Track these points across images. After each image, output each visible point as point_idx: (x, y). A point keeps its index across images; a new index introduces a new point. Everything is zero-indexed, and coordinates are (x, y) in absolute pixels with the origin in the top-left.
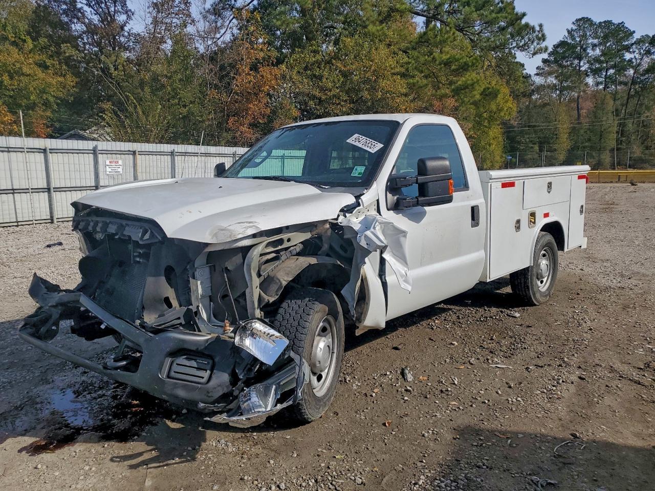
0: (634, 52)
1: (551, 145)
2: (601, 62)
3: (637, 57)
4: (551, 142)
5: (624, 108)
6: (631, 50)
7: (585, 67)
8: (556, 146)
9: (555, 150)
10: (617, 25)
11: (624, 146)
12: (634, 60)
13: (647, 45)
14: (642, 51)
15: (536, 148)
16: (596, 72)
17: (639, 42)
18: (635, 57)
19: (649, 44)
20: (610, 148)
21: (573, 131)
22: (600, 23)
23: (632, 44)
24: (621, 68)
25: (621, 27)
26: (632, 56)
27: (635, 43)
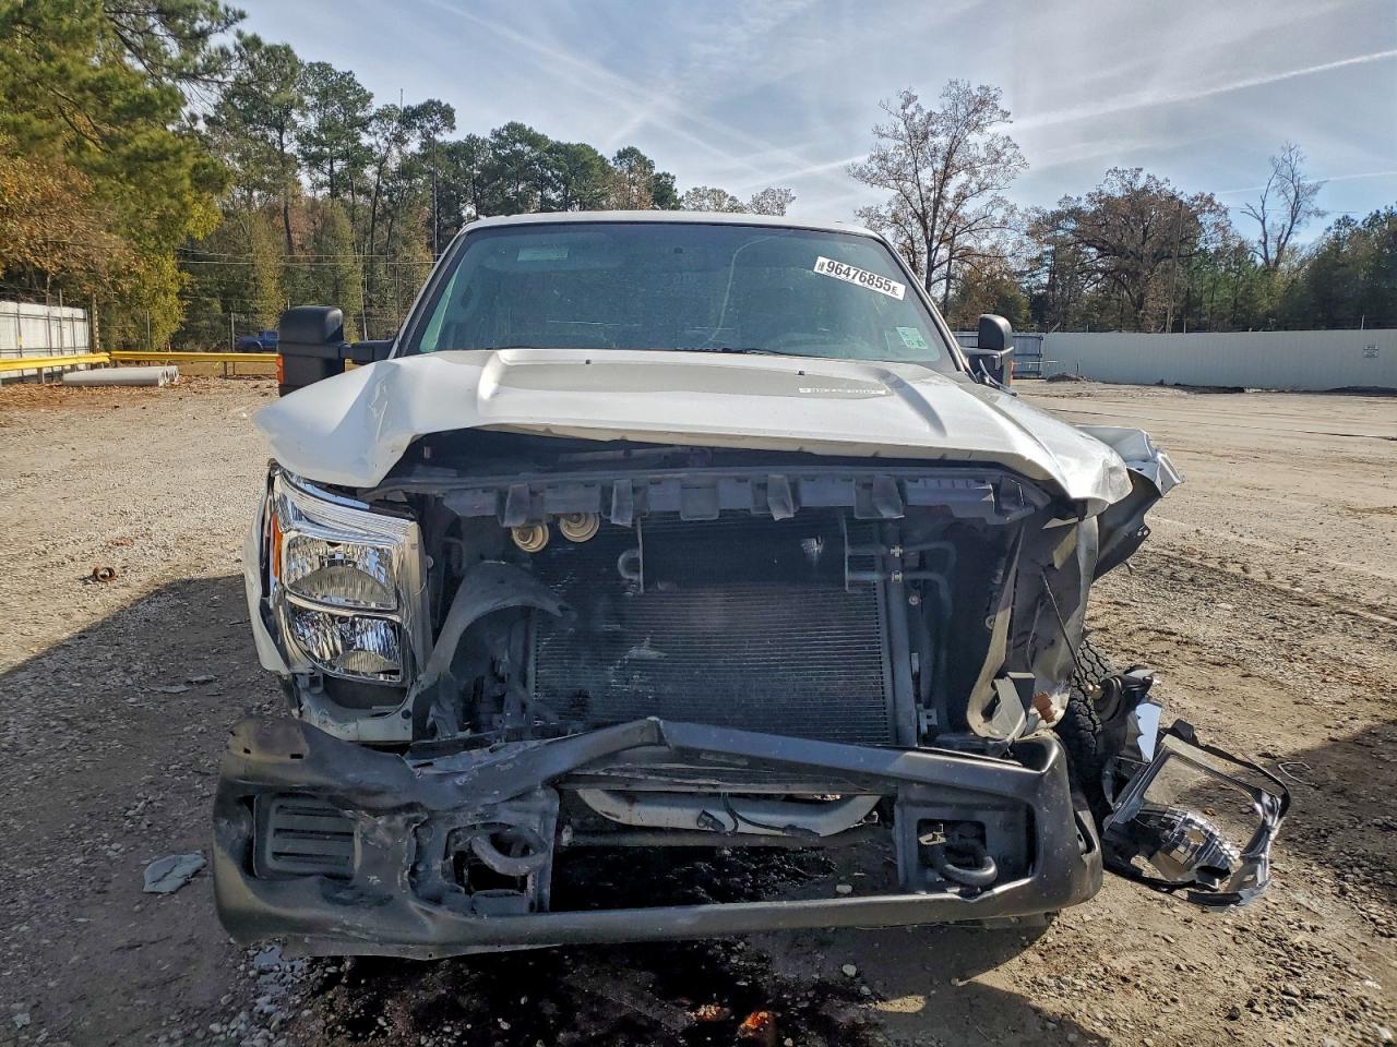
0: (375, 134)
1: (248, 301)
2: (318, 142)
3: (380, 144)
4: (247, 293)
5: (369, 238)
6: (370, 129)
7: (291, 148)
8: (257, 304)
9: (256, 311)
10: (342, 77)
11: (375, 310)
12: (376, 149)
13: (395, 124)
14: (387, 134)
15: (217, 305)
16: (315, 161)
17: (383, 115)
18: (377, 143)
19: (399, 122)
20: (355, 312)
21: (288, 274)
22: (311, 65)
23: (371, 119)
24: (357, 158)
25: (347, 81)
26: (373, 141)
27: (375, 117)
